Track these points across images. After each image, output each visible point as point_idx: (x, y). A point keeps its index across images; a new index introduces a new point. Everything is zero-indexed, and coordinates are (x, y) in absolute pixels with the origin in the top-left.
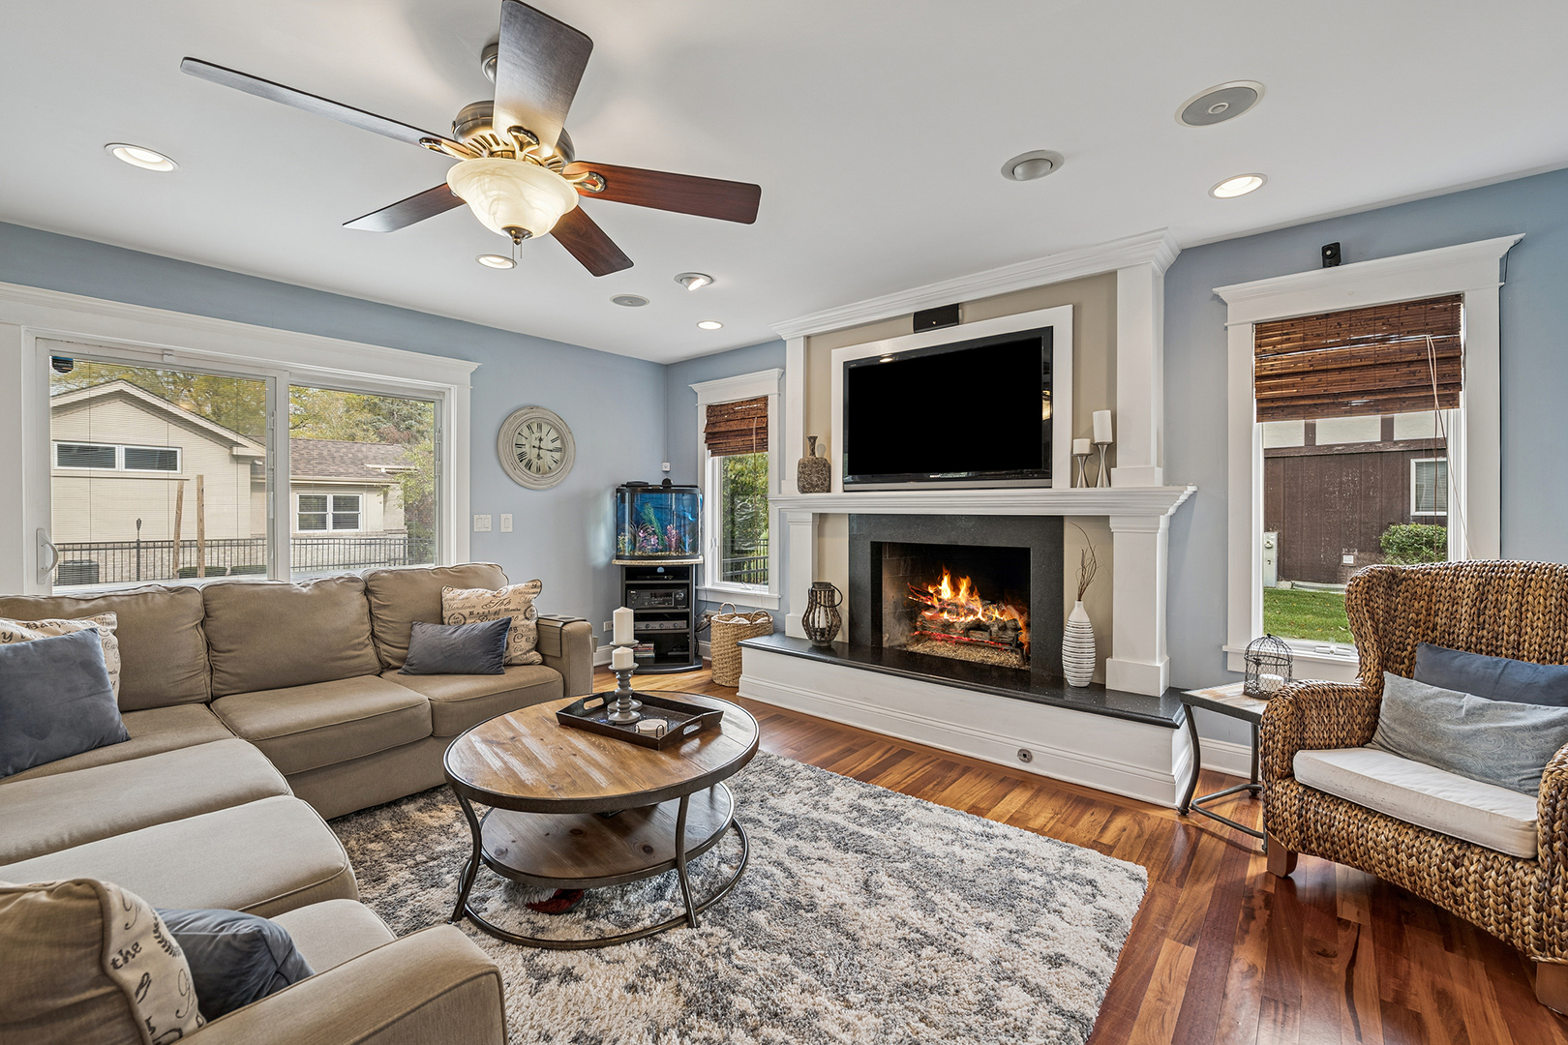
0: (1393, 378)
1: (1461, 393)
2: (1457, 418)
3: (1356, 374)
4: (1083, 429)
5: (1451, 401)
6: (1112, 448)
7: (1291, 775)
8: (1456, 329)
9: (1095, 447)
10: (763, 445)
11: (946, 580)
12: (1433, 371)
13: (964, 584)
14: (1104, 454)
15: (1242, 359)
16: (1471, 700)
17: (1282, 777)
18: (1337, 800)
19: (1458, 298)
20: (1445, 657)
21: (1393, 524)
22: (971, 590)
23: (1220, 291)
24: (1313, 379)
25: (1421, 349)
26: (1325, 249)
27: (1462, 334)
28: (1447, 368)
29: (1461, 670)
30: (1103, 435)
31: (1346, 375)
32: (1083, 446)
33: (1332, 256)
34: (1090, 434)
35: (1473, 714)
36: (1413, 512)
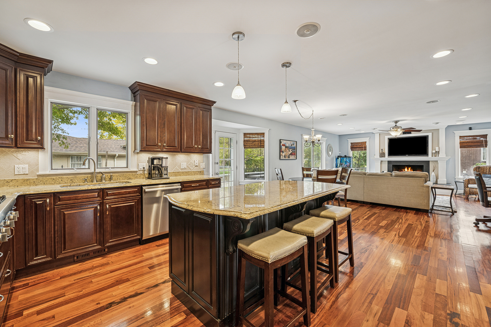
0: (479, 144)
1: (488, 146)
2: (487, 149)
3: (474, 143)
4: (434, 149)
5: (487, 147)
6: (439, 152)
7: (468, 187)
8: (487, 138)
9: (436, 152)
10: (365, 149)
11: (406, 168)
12: (484, 143)
13: (410, 169)
14: (438, 153)
15: (458, 141)
16: (488, 179)
17: (467, 187)
18: (474, 188)
19: (487, 135)
20: (485, 175)
21: (477, 163)
22: (411, 169)
23: (454, 132)
24: (468, 143)
25: (482, 140)
26: (469, 128)
27: (488, 139)
28: (486, 143)
29: (487, 176)
30: (437, 150)
31: (473, 143)
32: (434, 152)
33: (470, 129)
34: (435, 150)
35: (488, 180)
36: (482, 160)
